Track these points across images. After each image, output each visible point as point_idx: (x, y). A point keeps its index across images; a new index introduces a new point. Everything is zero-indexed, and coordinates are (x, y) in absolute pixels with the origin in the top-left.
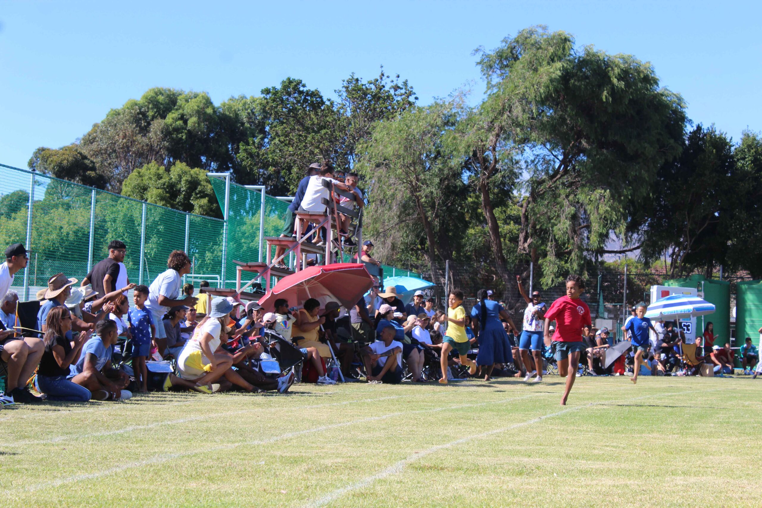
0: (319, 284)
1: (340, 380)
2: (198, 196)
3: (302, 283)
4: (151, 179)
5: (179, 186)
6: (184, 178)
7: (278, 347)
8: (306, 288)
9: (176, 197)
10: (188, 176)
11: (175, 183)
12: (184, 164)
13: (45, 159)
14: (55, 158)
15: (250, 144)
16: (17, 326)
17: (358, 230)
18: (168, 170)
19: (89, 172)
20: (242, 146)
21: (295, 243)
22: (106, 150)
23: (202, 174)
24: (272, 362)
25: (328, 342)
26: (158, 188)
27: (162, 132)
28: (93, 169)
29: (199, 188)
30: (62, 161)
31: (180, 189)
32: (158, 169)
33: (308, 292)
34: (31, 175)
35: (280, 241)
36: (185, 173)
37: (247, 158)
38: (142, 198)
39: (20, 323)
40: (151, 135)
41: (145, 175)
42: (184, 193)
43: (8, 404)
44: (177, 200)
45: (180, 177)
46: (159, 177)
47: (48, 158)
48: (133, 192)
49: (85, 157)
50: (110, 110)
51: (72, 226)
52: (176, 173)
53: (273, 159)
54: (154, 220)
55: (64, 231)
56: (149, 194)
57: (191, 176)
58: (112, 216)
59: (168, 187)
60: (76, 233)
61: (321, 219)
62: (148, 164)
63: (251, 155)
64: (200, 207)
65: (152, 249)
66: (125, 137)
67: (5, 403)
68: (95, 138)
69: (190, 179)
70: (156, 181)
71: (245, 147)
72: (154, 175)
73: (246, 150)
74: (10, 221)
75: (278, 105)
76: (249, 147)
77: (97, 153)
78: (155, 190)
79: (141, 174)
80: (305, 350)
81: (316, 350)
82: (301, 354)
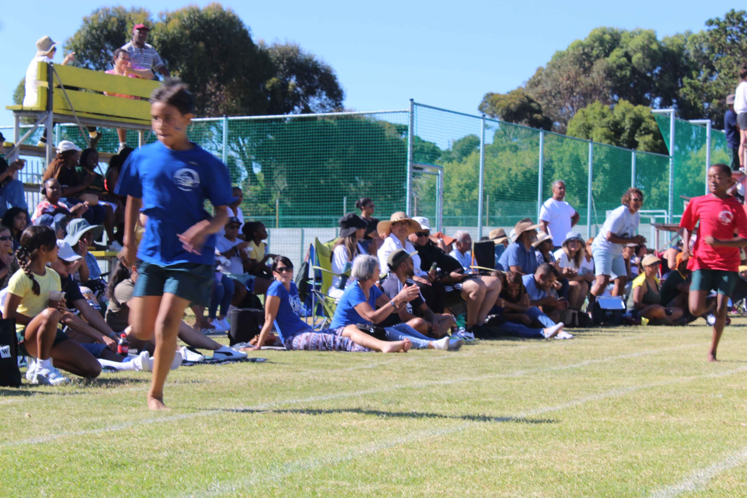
2: (643, 132)
4: (595, 118)
5: (623, 124)
6: (628, 116)
9: (620, 135)
10: (632, 113)
11: (618, 121)
12: (627, 102)
13: (493, 104)
14: (502, 102)
15: (694, 78)
16: (474, 265)
18: (612, 109)
19: (535, 115)
20: (685, 80)
21: (742, 177)
22: (551, 92)
23: (645, 111)
26: (603, 127)
27: (605, 72)
28: (540, 111)
29: (644, 125)
30: (510, 104)
31: (624, 126)
32: (602, 108)
34: (482, 120)
36: (629, 111)
37: (691, 92)
38: (588, 137)
39: (476, 263)
40: (594, 75)
41: (589, 115)
42: (628, 131)
43: (468, 339)
44: (622, 138)
45: (624, 115)
46: (604, 116)
47: (497, 101)
48: (579, 132)
49: (531, 101)
50: (555, 52)
51: (519, 168)
52: (620, 112)
53: (717, 92)
54: (599, 159)
55: (513, 173)
56: (594, 133)
57: (635, 114)
58: (558, 156)
59: (612, 125)
60: (524, 173)
62: (592, 103)
63: (695, 88)
64: (645, 143)
65: (598, 187)
66: (568, 78)
67: (465, 339)
68: (539, 81)
69: (633, 116)
70: (600, 120)
71: (689, 80)
72: (599, 114)
73: (690, 84)
74: (461, 165)
75: (721, 35)
76: (693, 81)
77: (542, 96)
78: (600, 129)
79: (585, 114)
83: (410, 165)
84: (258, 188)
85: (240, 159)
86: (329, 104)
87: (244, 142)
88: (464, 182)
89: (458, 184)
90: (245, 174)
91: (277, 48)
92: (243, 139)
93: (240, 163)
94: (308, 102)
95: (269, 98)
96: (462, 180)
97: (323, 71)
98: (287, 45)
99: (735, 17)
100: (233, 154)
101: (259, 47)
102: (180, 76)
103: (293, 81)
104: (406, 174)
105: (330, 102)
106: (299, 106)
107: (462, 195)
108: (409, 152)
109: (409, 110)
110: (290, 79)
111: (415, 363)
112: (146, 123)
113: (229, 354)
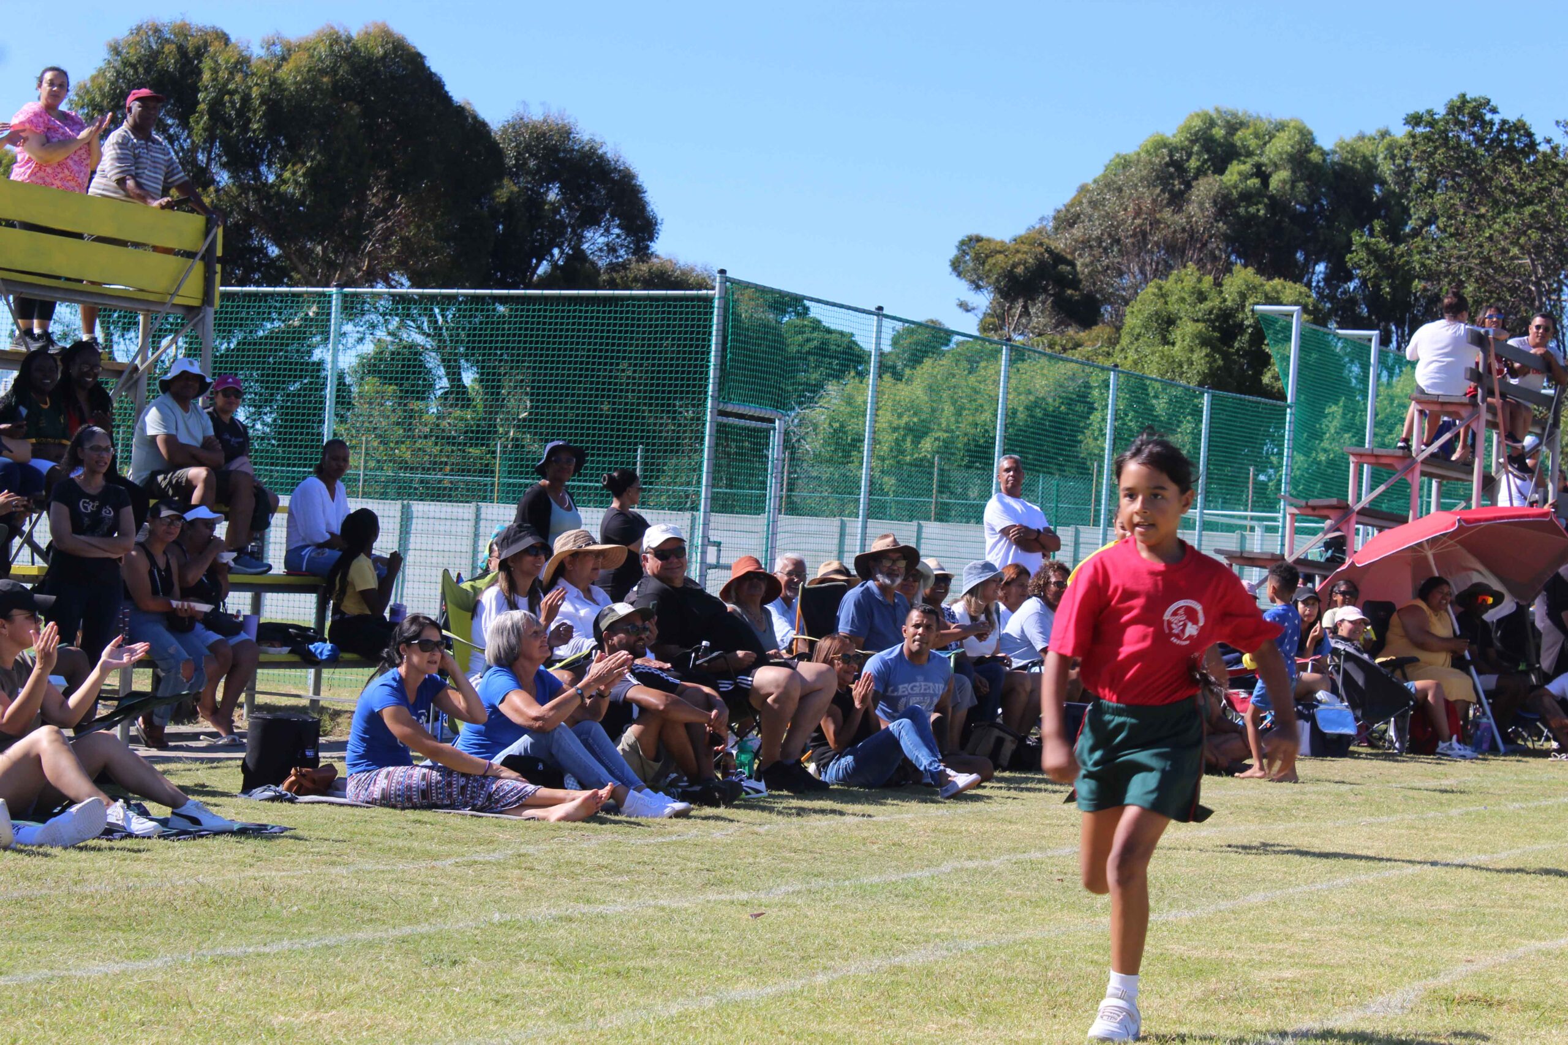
0: (1459, 547)
1: (1494, 750)
3: (1420, 545)
4: (1183, 300)
5: (1240, 316)
6: (1251, 301)
7: (1360, 679)
8: (1430, 554)
9: (1233, 339)
10: (1259, 295)
11: (1232, 309)
12: (1251, 270)
13: (981, 259)
14: (999, 260)
15: (1376, 233)
16: (799, 633)
17: (1549, 436)
18: (1218, 284)
20: (1356, 238)
21: (1408, 461)
22: (1100, 240)
23: (1288, 291)
24: (1340, 712)
25: (1472, 669)
26: (1198, 321)
27: (1215, 203)
28: (1076, 283)
30: (1015, 266)
31: (1243, 321)
32: (1200, 280)
33: (1432, 562)
34: (875, 318)
35: (1376, 456)
36: (1254, 287)
37: (1369, 262)
38: (1166, 341)
39: (805, 629)
40: (1192, 208)
41: (1171, 293)
42: (1250, 331)
43: (754, 795)
44: (1236, 345)
45: (1243, 296)
46: (1202, 297)
47: (988, 256)
48: (1147, 328)
49: (1058, 258)
50: (1112, 156)
51: (1022, 397)
52: (1234, 289)
53: (1423, 265)
56: (1178, 332)
57: (1267, 296)
59: (1218, 317)
61: (1464, 412)
62: (1180, 269)
63: (1375, 254)
66: (1138, 214)
68: (1077, 216)
70: (1194, 305)
71: (1366, 238)
72: (1191, 293)
73: (1366, 246)
74: (900, 386)
75: (1436, 148)
76: (1373, 241)
77: (1082, 247)
78: (1191, 324)
79: (1164, 291)
80: (1415, 685)
81: (1438, 686)
82: (1407, 691)
83: (712, 408)
84: (468, 415)
85: (433, 350)
86: (626, 247)
87: (443, 316)
88: (905, 419)
89: (890, 422)
90: (445, 383)
91: (525, 127)
92: (442, 310)
93: (432, 361)
94: (581, 238)
95: (501, 227)
96: (900, 416)
97: (616, 176)
98: (545, 120)
99: (1466, 111)
100: (420, 339)
102: (305, 175)
103: (553, 195)
104: (704, 424)
105: (627, 241)
106: (560, 247)
107: (898, 448)
108: (711, 381)
109: (716, 293)
110: (548, 189)
111: (595, 852)
112: (152, 297)
113: (195, 821)
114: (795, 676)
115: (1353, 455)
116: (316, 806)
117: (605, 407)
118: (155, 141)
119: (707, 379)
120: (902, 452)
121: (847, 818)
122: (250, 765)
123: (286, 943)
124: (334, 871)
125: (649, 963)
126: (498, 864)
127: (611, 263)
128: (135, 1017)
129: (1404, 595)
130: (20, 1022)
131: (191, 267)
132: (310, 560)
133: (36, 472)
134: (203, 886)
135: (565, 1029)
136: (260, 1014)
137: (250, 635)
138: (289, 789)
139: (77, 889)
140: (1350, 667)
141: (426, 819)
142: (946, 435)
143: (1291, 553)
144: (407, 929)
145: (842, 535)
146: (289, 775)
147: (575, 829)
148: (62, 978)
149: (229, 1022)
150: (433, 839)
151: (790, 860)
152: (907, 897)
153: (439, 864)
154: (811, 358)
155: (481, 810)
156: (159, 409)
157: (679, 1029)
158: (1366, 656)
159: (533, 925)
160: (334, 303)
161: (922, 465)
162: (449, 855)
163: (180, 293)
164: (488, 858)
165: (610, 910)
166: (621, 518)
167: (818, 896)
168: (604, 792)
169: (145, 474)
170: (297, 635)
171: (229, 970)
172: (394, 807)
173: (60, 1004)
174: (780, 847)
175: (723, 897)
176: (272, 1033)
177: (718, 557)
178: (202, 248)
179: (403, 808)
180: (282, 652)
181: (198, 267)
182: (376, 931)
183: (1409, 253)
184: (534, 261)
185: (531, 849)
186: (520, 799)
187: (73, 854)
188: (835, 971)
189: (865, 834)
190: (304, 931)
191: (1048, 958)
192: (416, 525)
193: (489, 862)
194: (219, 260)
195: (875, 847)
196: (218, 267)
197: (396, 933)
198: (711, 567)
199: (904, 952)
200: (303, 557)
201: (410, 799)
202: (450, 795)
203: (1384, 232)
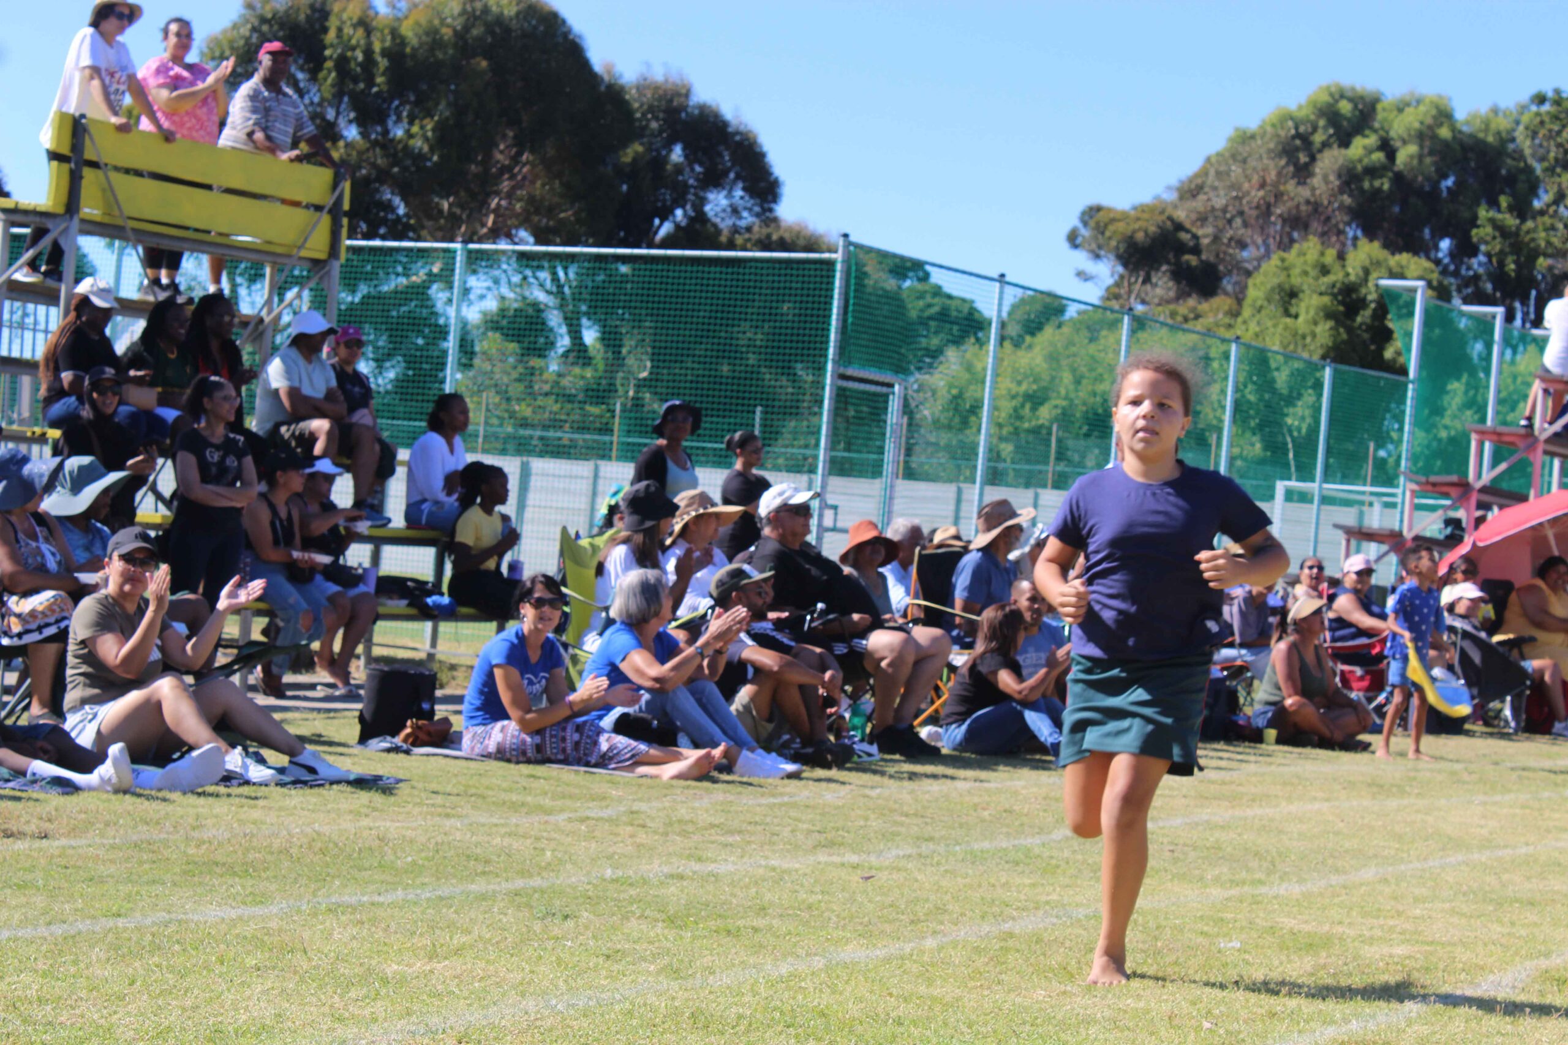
3: (1541, 524)
4: (1306, 273)
5: (1363, 291)
6: (1376, 275)
8: (1550, 534)
9: (1356, 313)
10: (1383, 270)
11: (1354, 284)
12: (1376, 244)
13: (1100, 229)
14: (1121, 226)
15: (1503, 209)
16: (915, 598)
18: (1341, 257)
19: (1186, 258)
20: (1483, 213)
21: (1530, 440)
22: (1224, 210)
23: (1412, 267)
24: (1456, 690)
26: (1321, 294)
27: (1339, 176)
28: (1196, 250)
30: (1134, 232)
31: (1366, 295)
32: (1322, 254)
33: (1553, 542)
34: (997, 284)
35: (1498, 434)
36: (1378, 264)
37: (1494, 238)
38: (1287, 313)
39: (920, 593)
40: (1316, 181)
41: (1294, 266)
42: (1373, 306)
43: (865, 758)
44: (1359, 319)
45: (1367, 272)
46: (1325, 270)
47: (1106, 226)
48: (1269, 300)
49: (1179, 227)
50: (1234, 129)
52: (1357, 264)
53: (1549, 243)
56: (1303, 305)
57: (1391, 271)
59: (1341, 291)
62: (1302, 242)
63: (1502, 230)
65: (1303, 418)
66: (1262, 185)
68: (1200, 188)
70: (1317, 279)
71: (1492, 214)
72: (1314, 267)
73: (1492, 221)
76: (1500, 216)
77: (1203, 219)
78: (1315, 297)
79: (1286, 264)
80: (1532, 665)
81: (1556, 668)
82: (1523, 673)
83: (832, 372)
84: (589, 373)
85: (555, 308)
86: (750, 210)
87: (566, 274)
88: (1024, 387)
89: (1009, 390)
90: (564, 342)
91: (648, 87)
92: (566, 268)
93: (554, 319)
94: (703, 201)
95: (625, 187)
96: (1019, 383)
97: (738, 139)
98: (666, 81)
100: (541, 296)
101: (606, 78)
102: (433, 130)
104: (824, 388)
105: (749, 202)
106: (683, 207)
107: (1017, 415)
108: (832, 344)
109: (838, 256)
110: (671, 150)
111: (707, 811)
112: (279, 250)
113: (312, 770)
114: (910, 641)
115: (1477, 432)
116: (432, 759)
117: (725, 368)
118: (285, 95)
119: (827, 342)
120: (1020, 418)
121: (959, 784)
122: (367, 716)
123: (400, 892)
124: (448, 823)
125: (759, 922)
126: (610, 820)
127: (734, 225)
128: (251, 962)
129: (1522, 573)
130: (137, 964)
131: (318, 221)
132: (430, 513)
133: (161, 421)
134: (318, 834)
135: (675, 985)
136: (374, 962)
137: (369, 587)
138: (405, 740)
139: (196, 834)
140: (1468, 645)
141: (539, 774)
142: (1064, 403)
143: (1410, 528)
144: (519, 883)
145: (959, 501)
146: (404, 726)
147: (688, 787)
148: (180, 921)
149: (343, 969)
150: (546, 793)
151: (902, 824)
152: (1017, 864)
153: (552, 819)
154: (933, 323)
155: (596, 766)
156: (284, 361)
157: (789, 988)
158: (1483, 635)
159: (645, 882)
160: (458, 259)
161: (1040, 433)
162: (562, 810)
163: (307, 245)
164: (601, 814)
165: (722, 869)
166: (740, 479)
167: (928, 861)
168: (717, 752)
169: (269, 426)
170: (415, 588)
171: (343, 918)
172: (509, 761)
173: (177, 947)
174: (892, 811)
175: (836, 859)
176: (385, 981)
177: (835, 520)
178: (329, 201)
179: (518, 762)
180: (400, 605)
181: (326, 220)
182: (489, 883)
183: (1535, 230)
184: (657, 221)
185: (643, 806)
186: (633, 756)
187: (192, 799)
188: (945, 935)
189: (976, 800)
190: (418, 882)
191: (1158, 928)
192: (535, 482)
193: (602, 819)
194: (346, 214)
195: (986, 813)
196: (345, 221)
197: (510, 886)
198: (828, 530)
199: (1013, 919)
200: (422, 511)
201: (524, 753)
202: (564, 750)
203: (1511, 209)
